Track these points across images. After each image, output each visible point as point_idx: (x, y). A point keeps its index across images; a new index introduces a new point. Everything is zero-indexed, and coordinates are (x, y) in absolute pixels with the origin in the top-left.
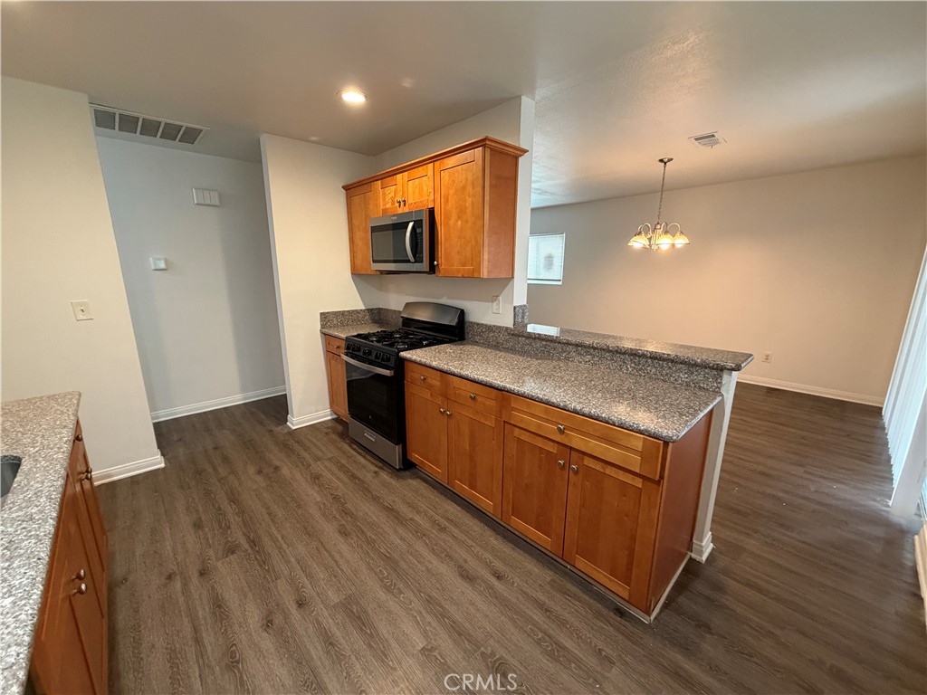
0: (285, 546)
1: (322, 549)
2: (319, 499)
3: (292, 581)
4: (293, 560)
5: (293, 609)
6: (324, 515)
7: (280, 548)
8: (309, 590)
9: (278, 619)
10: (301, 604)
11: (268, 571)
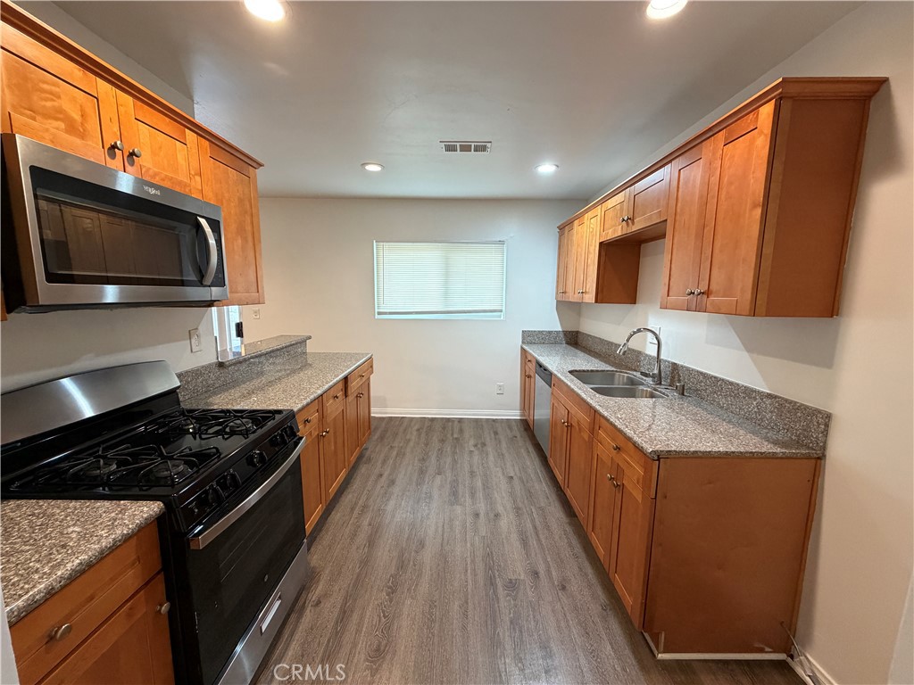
0: (469, 560)
1: (446, 541)
2: (408, 602)
3: (476, 531)
4: (468, 545)
5: (482, 516)
6: (420, 576)
7: (473, 561)
8: (469, 519)
9: (492, 516)
10: (477, 515)
11: (488, 546)
